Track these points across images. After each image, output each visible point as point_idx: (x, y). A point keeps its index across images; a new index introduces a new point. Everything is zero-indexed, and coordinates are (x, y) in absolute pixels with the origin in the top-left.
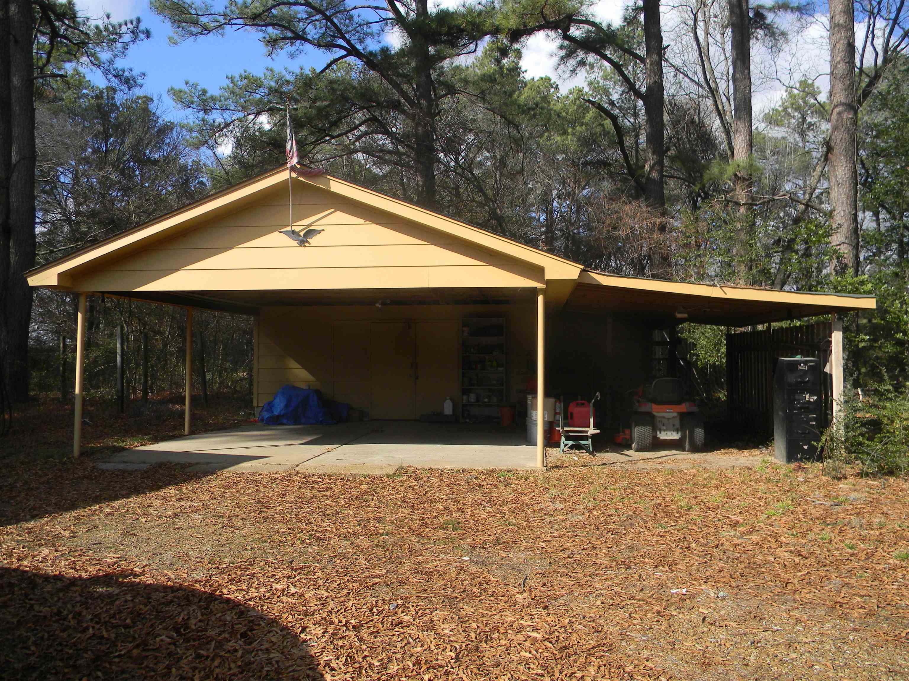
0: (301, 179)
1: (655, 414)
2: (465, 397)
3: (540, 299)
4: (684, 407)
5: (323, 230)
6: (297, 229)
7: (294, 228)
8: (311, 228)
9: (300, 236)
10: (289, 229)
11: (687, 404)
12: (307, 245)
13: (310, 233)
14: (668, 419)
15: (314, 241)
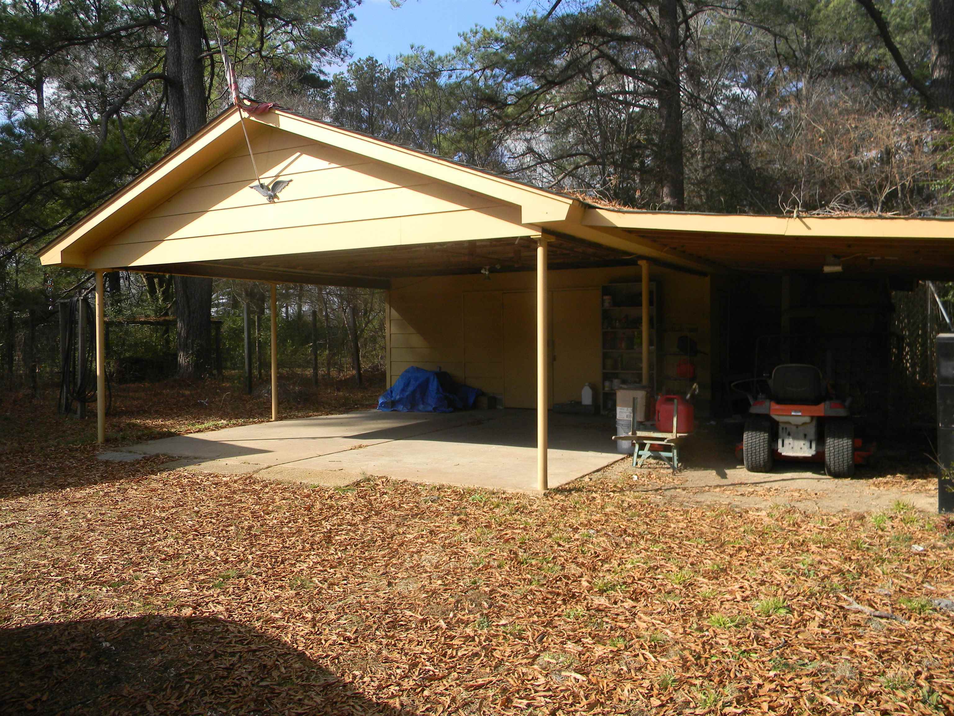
0: (252, 118)
1: (776, 418)
2: (607, 384)
3: (540, 252)
4: (821, 410)
5: (291, 181)
6: (266, 182)
7: (262, 181)
8: (280, 179)
9: (269, 190)
10: (256, 183)
11: (828, 403)
12: (276, 200)
13: (277, 185)
14: (797, 426)
15: (282, 195)
